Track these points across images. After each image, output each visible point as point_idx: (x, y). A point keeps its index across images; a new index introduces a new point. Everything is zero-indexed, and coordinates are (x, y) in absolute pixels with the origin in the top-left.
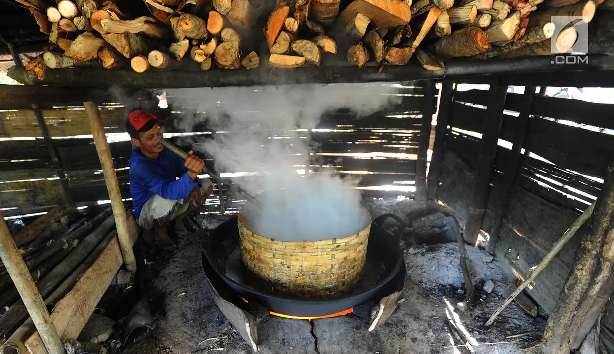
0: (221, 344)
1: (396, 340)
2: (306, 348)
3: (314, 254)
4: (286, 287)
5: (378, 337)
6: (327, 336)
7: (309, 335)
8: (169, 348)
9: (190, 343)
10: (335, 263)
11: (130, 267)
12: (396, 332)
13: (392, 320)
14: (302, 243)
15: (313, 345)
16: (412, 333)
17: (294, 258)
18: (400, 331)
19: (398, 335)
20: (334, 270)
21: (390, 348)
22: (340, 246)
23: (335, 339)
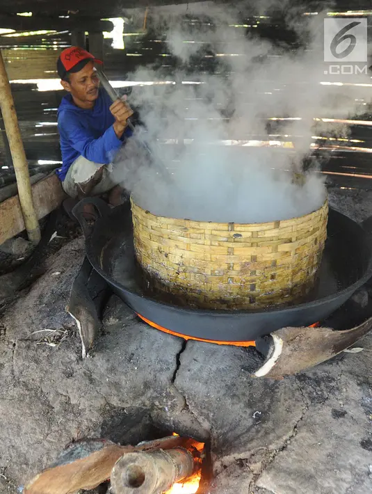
0: (57, 340)
1: (302, 403)
2: (157, 375)
3: (201, 242)
4: (164, 285)
5: (273, 391)
6: (195, 367)
7: (172, 359)
8: (5, 330)
9: (27, 330)
10: (233, 261)
11: (31, 237)
12: (311, 393)
13: (315, 374)
14: (183, 221)
15: (169, 374)
16: (341, 402)
17: (172, 243)
18: (319, 393)
19: (312, 399)
20: (233, 274)
21: (285, 412)
22: (241, 235)
23: (205, 374)
